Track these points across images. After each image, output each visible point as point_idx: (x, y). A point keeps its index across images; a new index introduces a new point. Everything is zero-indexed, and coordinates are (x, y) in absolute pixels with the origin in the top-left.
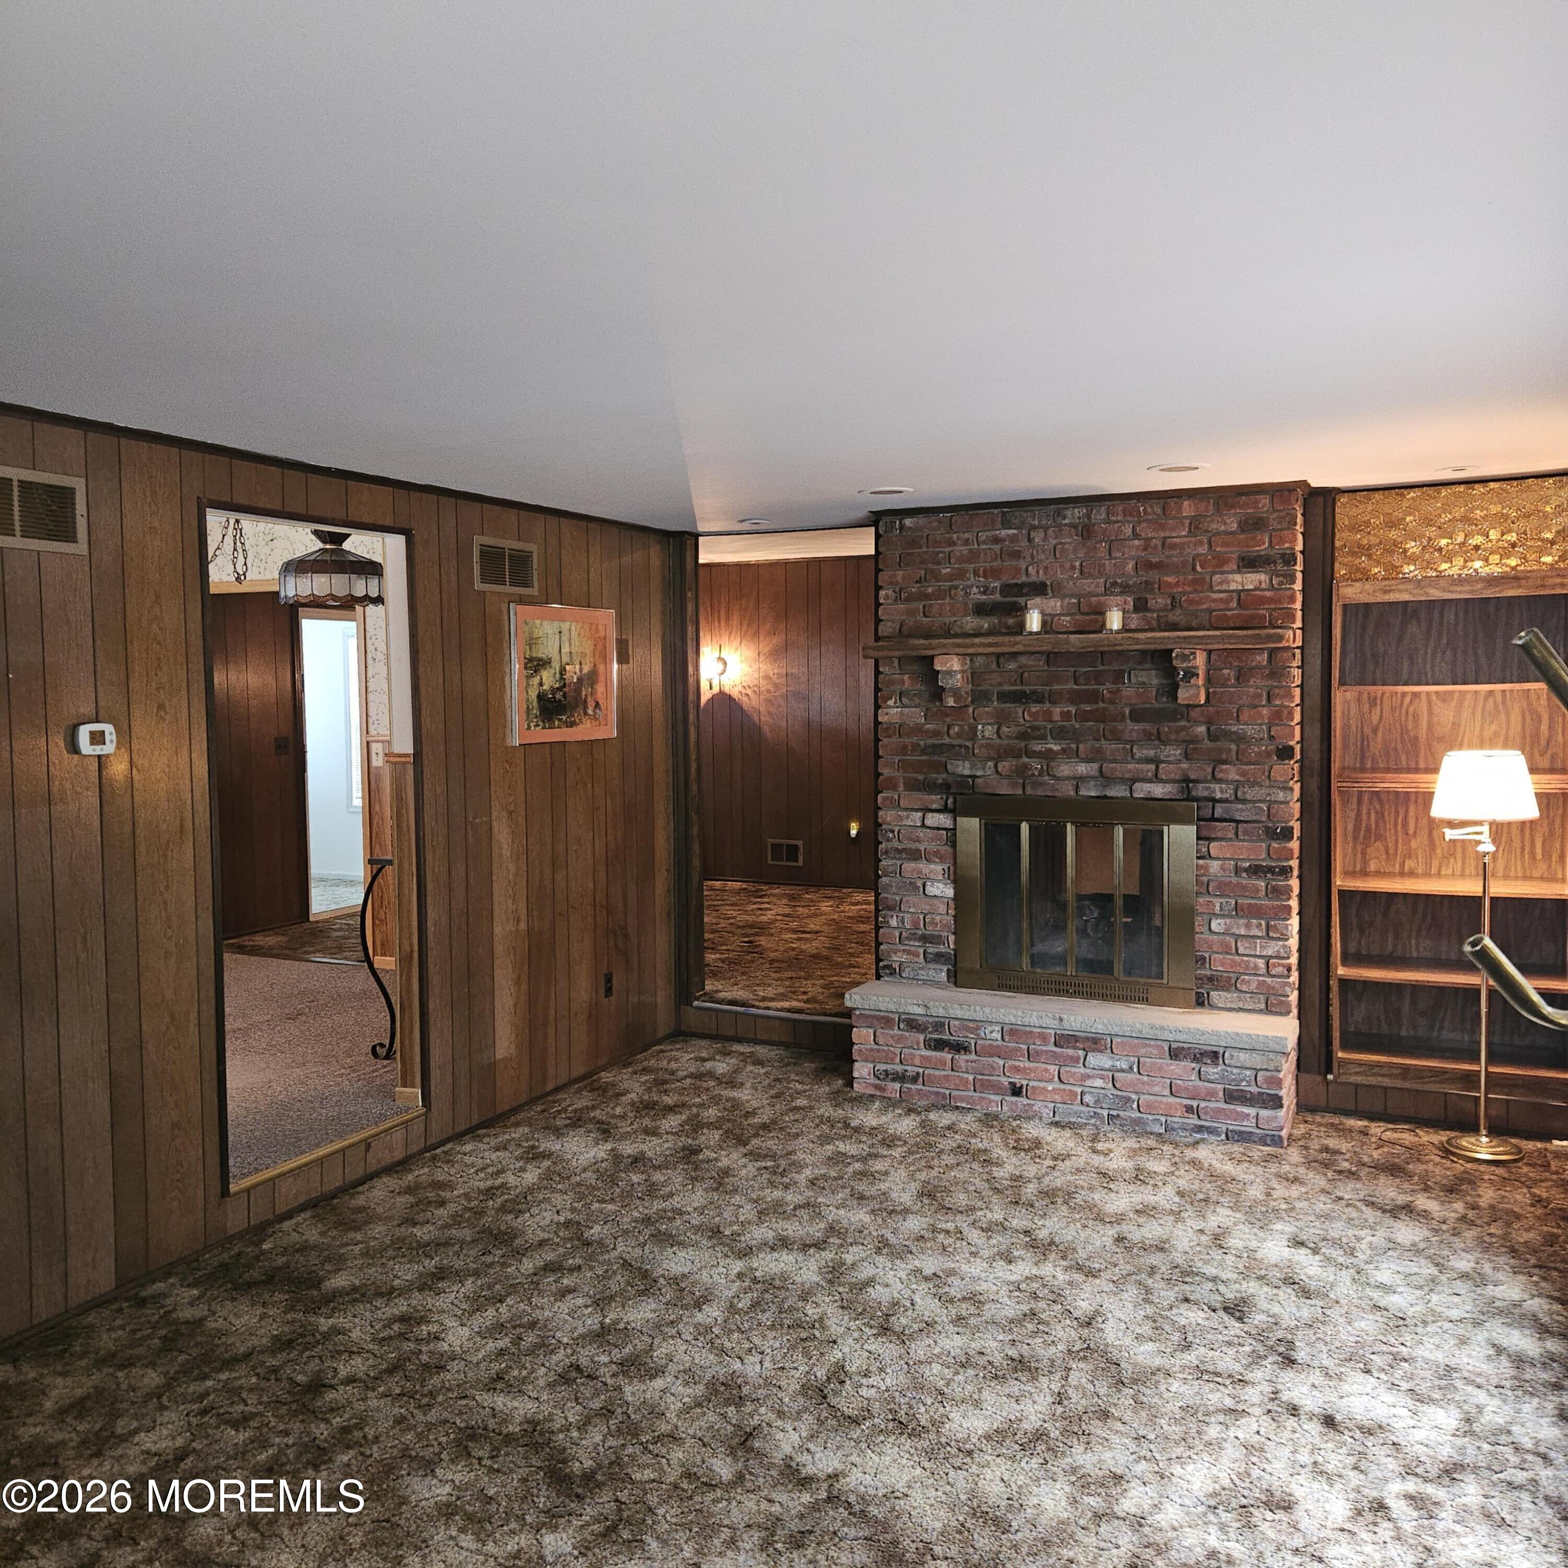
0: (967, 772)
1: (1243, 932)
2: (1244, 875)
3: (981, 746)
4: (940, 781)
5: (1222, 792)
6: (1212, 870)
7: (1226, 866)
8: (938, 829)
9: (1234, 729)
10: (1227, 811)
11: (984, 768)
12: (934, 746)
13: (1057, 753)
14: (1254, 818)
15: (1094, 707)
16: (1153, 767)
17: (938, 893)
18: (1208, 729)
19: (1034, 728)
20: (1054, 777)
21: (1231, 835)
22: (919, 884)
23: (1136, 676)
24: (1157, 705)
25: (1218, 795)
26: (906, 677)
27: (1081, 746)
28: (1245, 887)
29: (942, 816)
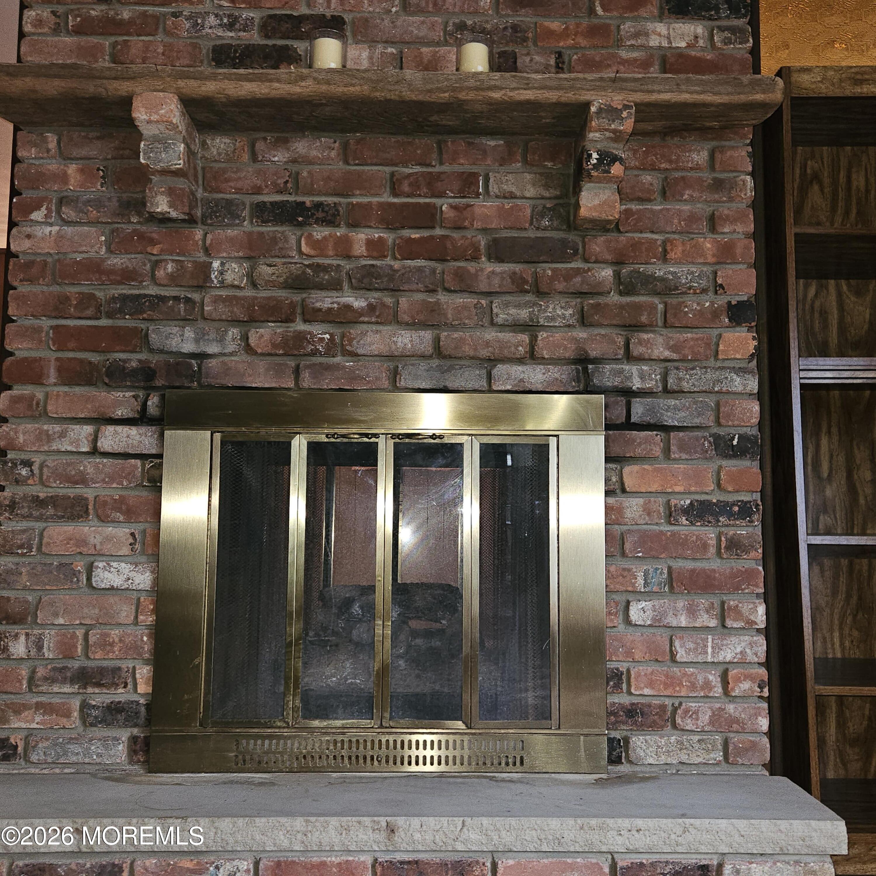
0: (188, 347)
1: (683, 621)
2: (683, 520)
3: (217, 300)
4: (134, 364)
5: (642, 377)
6: (628, 514)
7: (655, 507)
8: (126, 456)
9: (659, 273)
10: (651, 410)
11: (221, 340)
12: (124, 298)
13: (360, 313)
14: (697, 421)
15: (426, 233)
16: (525, 338)
17: (117, 581)
18: (617, 275)
19: (318, 268)
20: (354, 355)
21: (657, 451)
22: (80, 566)
23: (499, 182)
24: (532, 234)
25: (636, 384)
26: (72, 169)
27: (403, 301)
28: (684, 543)
29: (133, 431)
